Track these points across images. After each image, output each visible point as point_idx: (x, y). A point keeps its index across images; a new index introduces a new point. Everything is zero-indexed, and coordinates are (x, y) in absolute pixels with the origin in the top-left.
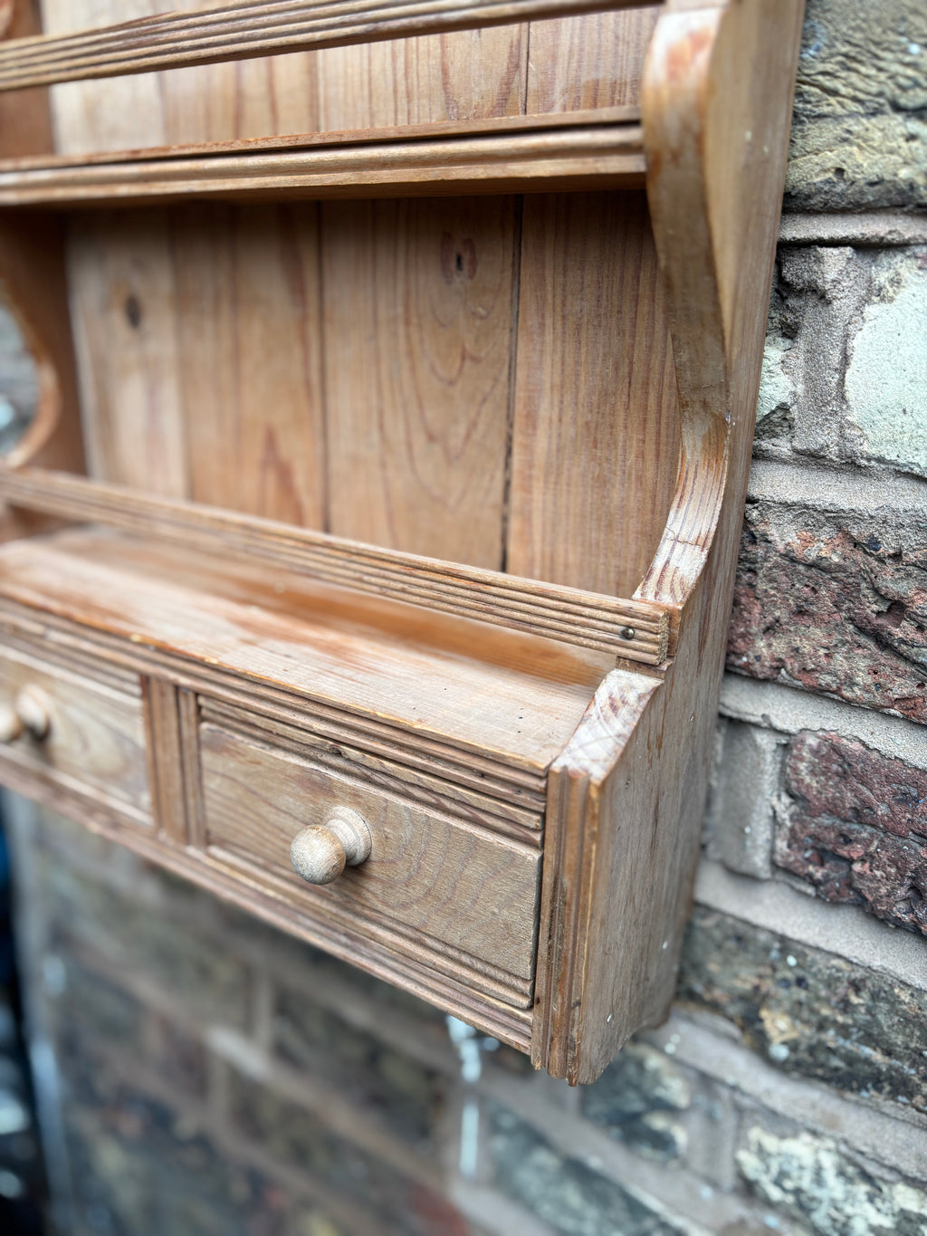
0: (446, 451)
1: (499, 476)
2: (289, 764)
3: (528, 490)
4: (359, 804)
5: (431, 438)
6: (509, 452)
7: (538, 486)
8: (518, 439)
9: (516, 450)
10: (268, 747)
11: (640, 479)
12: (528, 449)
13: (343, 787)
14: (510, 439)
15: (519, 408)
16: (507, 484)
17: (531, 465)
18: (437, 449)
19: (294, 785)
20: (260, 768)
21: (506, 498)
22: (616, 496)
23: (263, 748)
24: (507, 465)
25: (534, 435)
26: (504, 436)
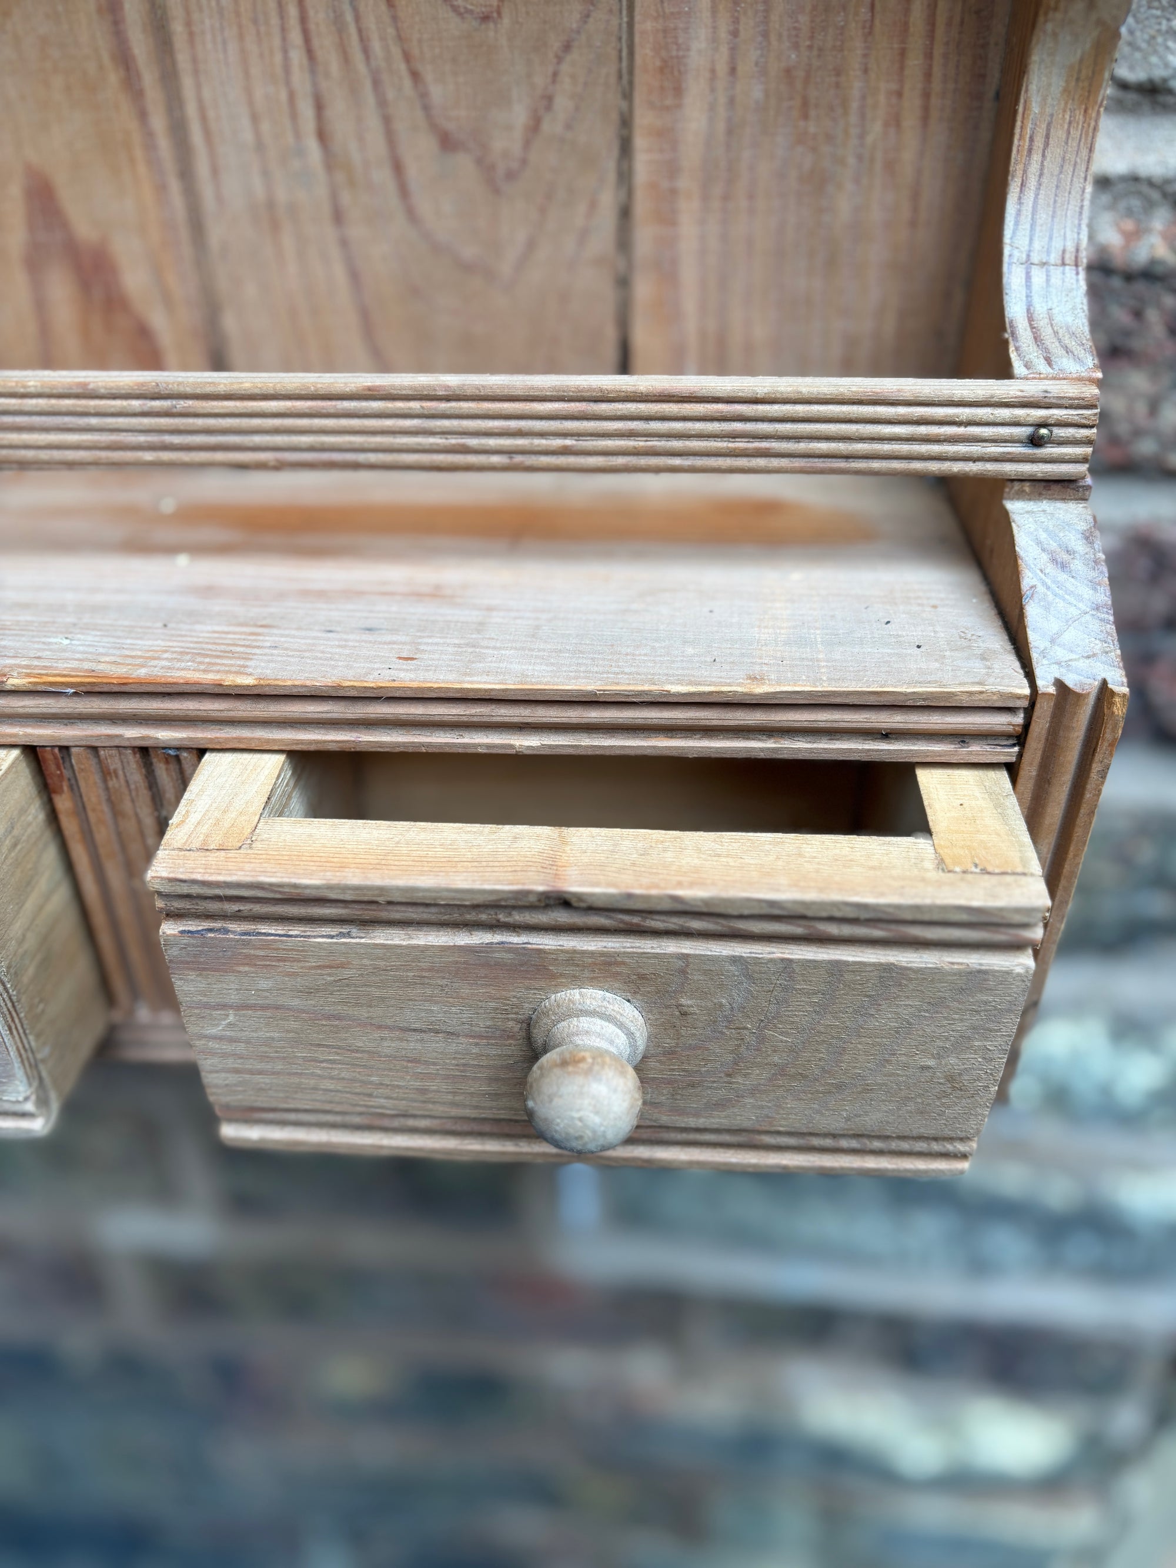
0: (485, 166)
1: (608, 199)
2: (426, 948)
3: (667, 218)
4: (616, 975)
5: (447, 143)
6: (626, 148)
7: (688, 210)
8: (644, 119)
9: (640, 142)
10: (354, 931)
11: (890, 167)
12: (668, 137)
13: (573, 957)
14: (626, 122)
15: (644, 53)
16: (625, 213)
17: (672, 169)
18: (464, 163)
19: (444, 982)
20: (347, 973)
21: (624, 241)
22: (844, 205)
23: (348, 935)
24: (625, 177)
25: (679, 106)
26: (614, 116)
